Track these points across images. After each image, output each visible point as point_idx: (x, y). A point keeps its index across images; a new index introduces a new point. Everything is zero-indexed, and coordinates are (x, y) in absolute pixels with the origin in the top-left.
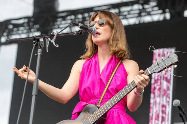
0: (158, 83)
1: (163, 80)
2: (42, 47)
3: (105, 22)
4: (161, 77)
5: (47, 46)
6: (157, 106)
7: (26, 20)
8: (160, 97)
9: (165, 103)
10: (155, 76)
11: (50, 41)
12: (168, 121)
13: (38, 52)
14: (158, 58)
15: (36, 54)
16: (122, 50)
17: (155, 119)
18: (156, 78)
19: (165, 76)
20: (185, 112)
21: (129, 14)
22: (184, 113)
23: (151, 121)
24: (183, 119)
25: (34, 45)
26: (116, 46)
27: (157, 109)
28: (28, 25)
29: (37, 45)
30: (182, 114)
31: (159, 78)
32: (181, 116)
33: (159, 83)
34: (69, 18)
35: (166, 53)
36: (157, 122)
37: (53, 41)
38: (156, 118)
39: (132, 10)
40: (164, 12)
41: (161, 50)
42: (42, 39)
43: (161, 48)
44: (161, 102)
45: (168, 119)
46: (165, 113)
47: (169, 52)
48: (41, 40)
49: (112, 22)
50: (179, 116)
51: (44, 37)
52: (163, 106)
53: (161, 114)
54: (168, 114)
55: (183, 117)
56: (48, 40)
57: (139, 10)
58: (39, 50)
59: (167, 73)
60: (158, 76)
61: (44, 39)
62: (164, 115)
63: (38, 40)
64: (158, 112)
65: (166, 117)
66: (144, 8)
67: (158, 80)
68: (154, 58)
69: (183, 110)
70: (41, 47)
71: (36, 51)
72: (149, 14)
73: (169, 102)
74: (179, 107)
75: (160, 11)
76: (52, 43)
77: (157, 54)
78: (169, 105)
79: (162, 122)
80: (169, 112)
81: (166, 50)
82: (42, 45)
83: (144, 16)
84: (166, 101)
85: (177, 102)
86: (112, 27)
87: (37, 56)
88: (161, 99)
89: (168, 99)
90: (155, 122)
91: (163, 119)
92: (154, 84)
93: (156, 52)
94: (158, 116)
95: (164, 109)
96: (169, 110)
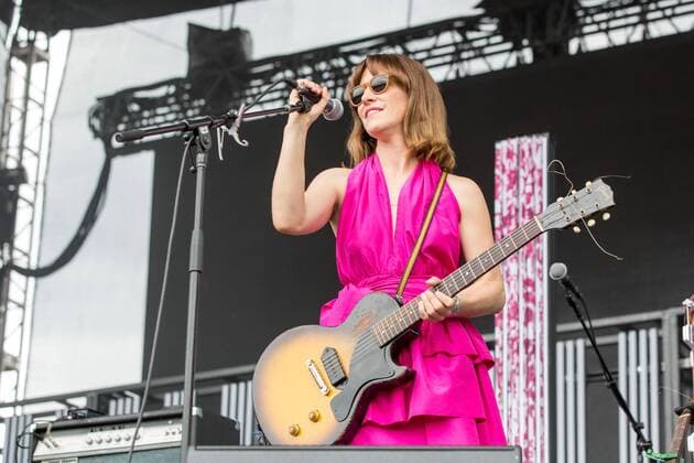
0: (510, 224)
1: (523, 216)
2: (207, 147)
3: (387, 80)
4: (517, 210)
5: (220, 145)
6: (512, 283)
7: (172, 89)
8: (518, 261)
9: (531, 276)
10: (502, 209)
11: (226, 133)
12: (541, 318)
13: (198, 161)
14: (506, 162)
15: (192, 168)
16: (438, 145)
17: (509, 317)
18: (505, 213)
19: (527, 207)
20: (581, 294)
21: (429, 58)
22: (578, 296)
23: (498, 322)
24: (576, 311)
25: (188, 143)
26: (420, 132)
27: (513, 291)
28: (178, 102)
29: (193, 144)
30: (574, 299)
31: (513, 212)
32: (572, 304)
33: (513, 227)
34: (280, 76)
35: (525, 147)
36: (513, 323)
37: (233, 132)
38: (512, 314)
39: (435, 47)
40: (517, 47)
41: (514, 142)
42: (206, 128)
43: (513, 137)
44: (522, 272)
45: (541, 313)
46: (534, 301)
47: (534, 147)
48: (204, 130)
49: (404, 78)
50: (567, 304)
51: (209, 122)
52: (527, 282)
53: (522, 305)
54: (541, 302)
55: (578, 306)
56: (221, 130)
57: (455, 44)
58: (201, 157)
59: (532, 198)
60: (510, 208)
61: (210, 126)
62: (530, 305)
63: (196, 132)
64: (516, 298)
65: (537, 310)
66: (466, 41)
67: (510, 216)
68: (498, 163)
69: (577, 288)
70: (203, 148)
71: (192, 159)
72: (480, 54)
73: (540, 271)
74: (565, 282)
75: (508, 46)
76: (232, 137)
77: (505, 152)
78: (541, 279)
79: (526, 324)
80: (542, 297)
81: (526, 142)
82: (206, 143)
83: (469, 59)
84: (534, 270)
85: (560, 268)
86: (406, 88)
87: (195, 171)
88: (522, 264)
89: (538, 265)
90: (509, 324)
91: (529, 315)
92: (501, 228)
93: (502, 146)
94: (516, 308)
95: (530, 289)
96: (542, 291)
